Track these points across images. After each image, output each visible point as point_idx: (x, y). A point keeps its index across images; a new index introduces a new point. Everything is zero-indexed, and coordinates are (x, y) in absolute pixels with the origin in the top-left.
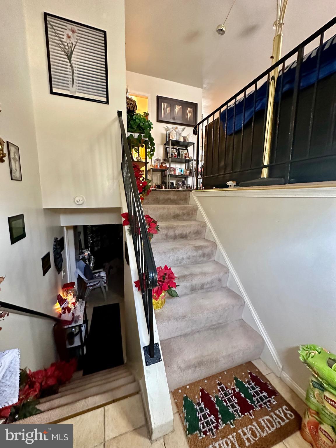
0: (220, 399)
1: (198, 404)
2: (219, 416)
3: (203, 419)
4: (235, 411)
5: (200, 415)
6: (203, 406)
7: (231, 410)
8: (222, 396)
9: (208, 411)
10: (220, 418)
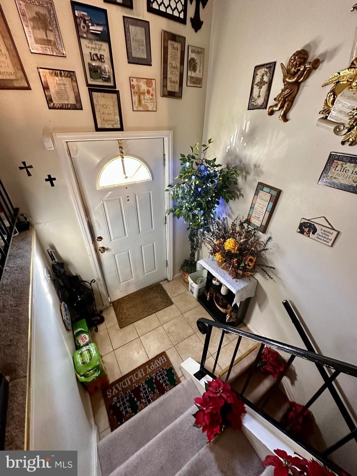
0: (152, 392)
1: (166, 385)
2: (154, 380)
3: (164, 376)
4: (144, 386)
5: (166, 378)
6: (164, 384)
7: (146, 386)
8: (151, 395)
9: (161, 381)
10: (154, 379)
